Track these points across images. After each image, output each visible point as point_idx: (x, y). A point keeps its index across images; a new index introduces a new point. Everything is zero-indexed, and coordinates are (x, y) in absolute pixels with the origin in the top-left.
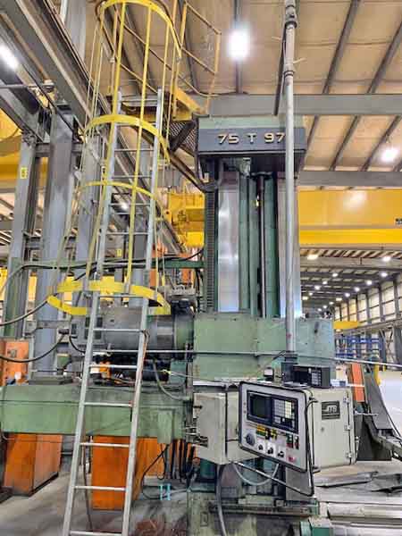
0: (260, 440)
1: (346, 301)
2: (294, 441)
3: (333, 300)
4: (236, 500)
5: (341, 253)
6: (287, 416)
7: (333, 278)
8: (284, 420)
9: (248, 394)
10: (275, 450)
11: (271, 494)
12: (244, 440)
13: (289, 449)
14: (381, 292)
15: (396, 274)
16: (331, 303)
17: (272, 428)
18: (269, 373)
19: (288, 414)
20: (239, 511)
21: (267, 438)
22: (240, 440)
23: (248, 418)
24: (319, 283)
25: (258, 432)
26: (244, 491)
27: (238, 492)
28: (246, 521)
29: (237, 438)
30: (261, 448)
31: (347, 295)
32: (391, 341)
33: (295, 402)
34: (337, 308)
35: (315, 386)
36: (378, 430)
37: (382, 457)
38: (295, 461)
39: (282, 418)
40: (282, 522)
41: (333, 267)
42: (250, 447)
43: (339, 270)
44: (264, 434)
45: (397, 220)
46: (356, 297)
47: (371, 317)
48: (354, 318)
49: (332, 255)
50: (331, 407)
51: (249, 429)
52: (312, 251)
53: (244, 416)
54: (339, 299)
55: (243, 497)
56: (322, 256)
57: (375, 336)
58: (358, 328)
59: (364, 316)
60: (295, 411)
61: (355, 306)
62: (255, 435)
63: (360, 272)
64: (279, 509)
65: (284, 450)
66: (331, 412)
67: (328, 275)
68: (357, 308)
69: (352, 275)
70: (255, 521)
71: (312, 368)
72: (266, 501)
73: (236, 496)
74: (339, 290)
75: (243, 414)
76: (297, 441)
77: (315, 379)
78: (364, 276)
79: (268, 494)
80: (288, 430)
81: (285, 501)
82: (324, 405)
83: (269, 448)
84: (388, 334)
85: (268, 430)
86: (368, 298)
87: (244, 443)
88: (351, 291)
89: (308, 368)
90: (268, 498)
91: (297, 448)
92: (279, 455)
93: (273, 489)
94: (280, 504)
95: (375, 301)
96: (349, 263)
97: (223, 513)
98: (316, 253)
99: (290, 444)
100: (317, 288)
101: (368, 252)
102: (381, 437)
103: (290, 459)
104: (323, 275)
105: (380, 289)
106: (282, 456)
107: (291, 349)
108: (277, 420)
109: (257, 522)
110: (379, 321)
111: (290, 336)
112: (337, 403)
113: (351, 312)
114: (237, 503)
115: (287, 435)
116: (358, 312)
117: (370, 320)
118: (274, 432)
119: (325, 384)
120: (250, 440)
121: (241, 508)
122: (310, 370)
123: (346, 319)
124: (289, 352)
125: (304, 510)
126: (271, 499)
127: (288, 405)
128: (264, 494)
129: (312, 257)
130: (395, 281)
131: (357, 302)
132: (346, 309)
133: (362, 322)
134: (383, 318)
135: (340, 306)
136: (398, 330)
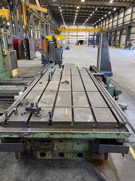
1: (102, 20)
14: (114, 17)
16: (97, 22)
32: (113, 36)
41: (96, 6)
43: (98, 7)
46: (105, 19)
47: (109, 27)
48: (104, 27)
54: (100, 20)
57: (109, 34)
58: (105, 31)
59: (107, 27)
61: (105, 22)
68: (105, 24)
69: (103, 10)
74: (99, 16)
84: (113, 33)
86: (109, 19)
88: (103, 16)
95: (111, 21)
96: (98, 3)
100: (91, 15)
105: (113, 15)
110: (111, 28)
113: (106, 24)
130: (118, 12)
131: (106, 21)
132: (102, 24)
133: (106, 29)
134: (109, 29)
135: (100, 23)
136: (116, 32)
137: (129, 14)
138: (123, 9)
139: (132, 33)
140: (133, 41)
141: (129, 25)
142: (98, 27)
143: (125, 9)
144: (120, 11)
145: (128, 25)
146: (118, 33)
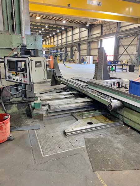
0: (13, 77)
1: (50, 37)
2: (26, 75)
3: (46, 37)
4: (9, 100)
5: (49, 18)
6: (23, 67)
7: (46, 28)
8: (21, 69)
9: (8, 61)
10: (19, 79)
11: (22, 97)
12: (7, 78)
13: (24, 78)
14: (62, 34)
15: (67, 28)
16: (45, 38)
17: (17, 72)
18: (16, 53)
19: (23, 66)
20: (11, 103)
21: (16, 76)
22: (6, 78)
23: (8, 70)
24: (41, 30)
25: (12, 74)
26: (12, 97)
27: (9, 98)
28: (13, 106)
29: (5, 78)
30: (14, 79)
31: (51, 35)
32: (64, 52)
33: (25, 62)
34: (47, 40)
35: (33, 56)
36: (57, 76)
37: (58, 84)
38: (26, 82)
39: (21, 68)
40: (26, 104)
42: (10, 80)
43: (48, 25)
44: (15, 75)
45: (68, 5)
46: (53, 36)
47: (58, 43)
48: (52, 44)
49: (45, 18)
50: (39, 63)
51: (9, 74)
52: (38, 15)
53: (7, 69)
54: (48, 37)
55: (12, 99)
56: (42, 18)
57: (59, 50)
58: (54, 47)
59: (56, 43)
60: (25, 65)
62: (11, 75)
63: (55, 26)
64: (24, 101)
65: (22, 79)
66: (38, 65)
67: (44, 26)
68: (54, 40)
69: (52, 27)
70: (16, 105)
71: (32, 50)
72: (20, 99)
73: (9, 99)
74: (47, 33)
75: (6, 68)
76: (27, 75)
77: (33, 54)
78: (56, 28)
79: (21, 97)
80: (23, 72)
81: (26, 98)
82: (36, 62)
83: (17, 79)
84: (63, 49)
85: (16, 73)
86: (57, 36)
87: (8, 79)
88: (52, 33)
89: (30, 50)
90: (21, 98)
91: (27, 77)
92: (20, 81)
93: (22, 95)
94: (25, 99)
95: (60, 38)
96: (51, 22)
97: (4, 104)
98: (39, 16)
99: (24, 77)
100: (40, 32)
101: (58, 18)
102: (58, 78)
103: (24, 81)
104: (42, 27)
105: (61, 33)
106: (21, 81)
107: (24, 43)
108: (19, 69)
109: (17, 105)
110: (60, 45)
111: (23, 38)
112: (41, 62)
114: (9, 101)
115: (23, 74)
116: (54, 42)
117: (57, 45)
118: (18, 73)
119: (36, 55)
120: (10, 77)
121: (11, 102)
122: (31, 50)
123: (50, 44)
124: (23, 44)
125: (33, 99)
126: (22, 98)
127: (23, 63)
128: (19, 97)
129: (38, 18)
130: (66, 31)
131: (54, 38)
132: (50, 40)
133: (55, 45)
134: (62, 44)
135: (48, 39)
136: (66, 48)
137: (77, 33)
138: (71, 29)
139: (82, 50)
140: (85, 57)
141: (79, 43)
142: (46, 43)
143: (73, 29)
144: (68, 30)
145: (77, 43)
146: (69, 49)
